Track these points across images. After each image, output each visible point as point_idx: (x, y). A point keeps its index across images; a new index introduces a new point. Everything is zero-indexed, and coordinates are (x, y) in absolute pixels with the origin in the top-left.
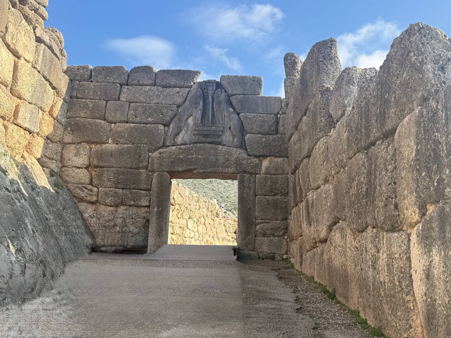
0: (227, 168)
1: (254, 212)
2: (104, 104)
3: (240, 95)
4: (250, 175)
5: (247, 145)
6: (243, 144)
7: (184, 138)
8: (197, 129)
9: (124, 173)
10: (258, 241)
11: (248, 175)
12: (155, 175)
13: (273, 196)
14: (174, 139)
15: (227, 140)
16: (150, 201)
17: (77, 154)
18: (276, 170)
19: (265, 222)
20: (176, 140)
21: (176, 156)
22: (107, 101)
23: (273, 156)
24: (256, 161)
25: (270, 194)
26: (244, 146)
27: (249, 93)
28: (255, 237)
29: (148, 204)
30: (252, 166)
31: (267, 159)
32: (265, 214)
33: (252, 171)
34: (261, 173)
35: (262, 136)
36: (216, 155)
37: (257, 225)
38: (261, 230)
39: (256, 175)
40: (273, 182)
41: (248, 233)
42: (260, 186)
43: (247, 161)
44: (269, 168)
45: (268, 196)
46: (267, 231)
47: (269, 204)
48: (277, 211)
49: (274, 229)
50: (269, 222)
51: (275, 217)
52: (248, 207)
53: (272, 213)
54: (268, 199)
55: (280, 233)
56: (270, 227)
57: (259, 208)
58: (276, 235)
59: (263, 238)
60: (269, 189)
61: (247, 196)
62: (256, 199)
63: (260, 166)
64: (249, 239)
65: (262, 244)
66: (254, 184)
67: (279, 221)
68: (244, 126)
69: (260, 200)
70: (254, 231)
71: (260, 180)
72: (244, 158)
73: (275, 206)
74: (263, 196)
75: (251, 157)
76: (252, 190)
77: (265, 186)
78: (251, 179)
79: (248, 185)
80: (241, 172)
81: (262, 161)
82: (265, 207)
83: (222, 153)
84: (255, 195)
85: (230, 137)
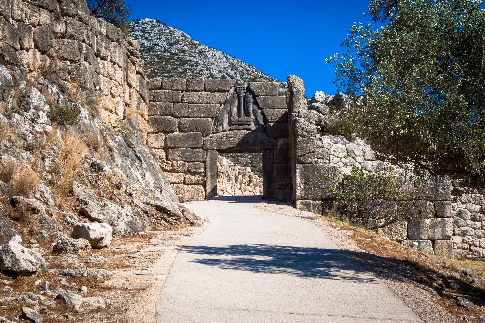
0: (255, 146)
1: (273, 174)
2: (172, 105)
3: (262, 96)
4: (270, 150)
6: (265, 129)
7: (226, 127)
8: (234, 120)
9: (187, 151)
10: (276, 192)
15: (255, 127)
16: (206, 169)
17: (157, 140)
18: (287, 146)
19: (280, 180)
20: (220, 128)
21: (221, 139)
22: (174, 103)
23: (285, 137)
24: (274, 140)
27: (268, 95)
28: (274, 190)
29: (204, 171)
30: (271, 144)
31: (281, 139)
32: (280, 175)
33: (271, 147)
34: (277, 149)
35: (278, 124)
36: (247, 137)
37: (275, 183)
38: (277, 185)
39: (274, 150)
40: (285, 154)
41: (270, 187)
42: (276, 157)
43: (268, 141)
44: (283, 145)
45: (282, 163)
46: (281, 186)
47: (282, 169)
48: (287, 173)
49: (286, 185)
50: (283, 180)
51: (287, 177)
52: (269, 171)
53: (285, 175)
54: (282, 166)
55: (290, 187)
56: (283, 183)
57: (276, 172)
58: (287, 189)
59: (279, 191)
60: (282, 159)
61: (269, 164)
62: (274, 166)
63: (276, 144)
64: (270, 191)
65: (279, 194)
66: (273, 156)
67: (289, 179)
68: (265, 118)
69: (277, 166)
70: (273, 186)
71: (277, 154)
72: (266, 139)
73: (286, 170)
74: (279, 163)
75: (271, 139)
76: (272, 160)
77: (280, 157)
78: (271, 153)
79: (269, 157)
80: (264, 148)
81: (278, 140)
82: (280, 171)
83: (251, 136)
84: (273, 163)
85: (256, 125)
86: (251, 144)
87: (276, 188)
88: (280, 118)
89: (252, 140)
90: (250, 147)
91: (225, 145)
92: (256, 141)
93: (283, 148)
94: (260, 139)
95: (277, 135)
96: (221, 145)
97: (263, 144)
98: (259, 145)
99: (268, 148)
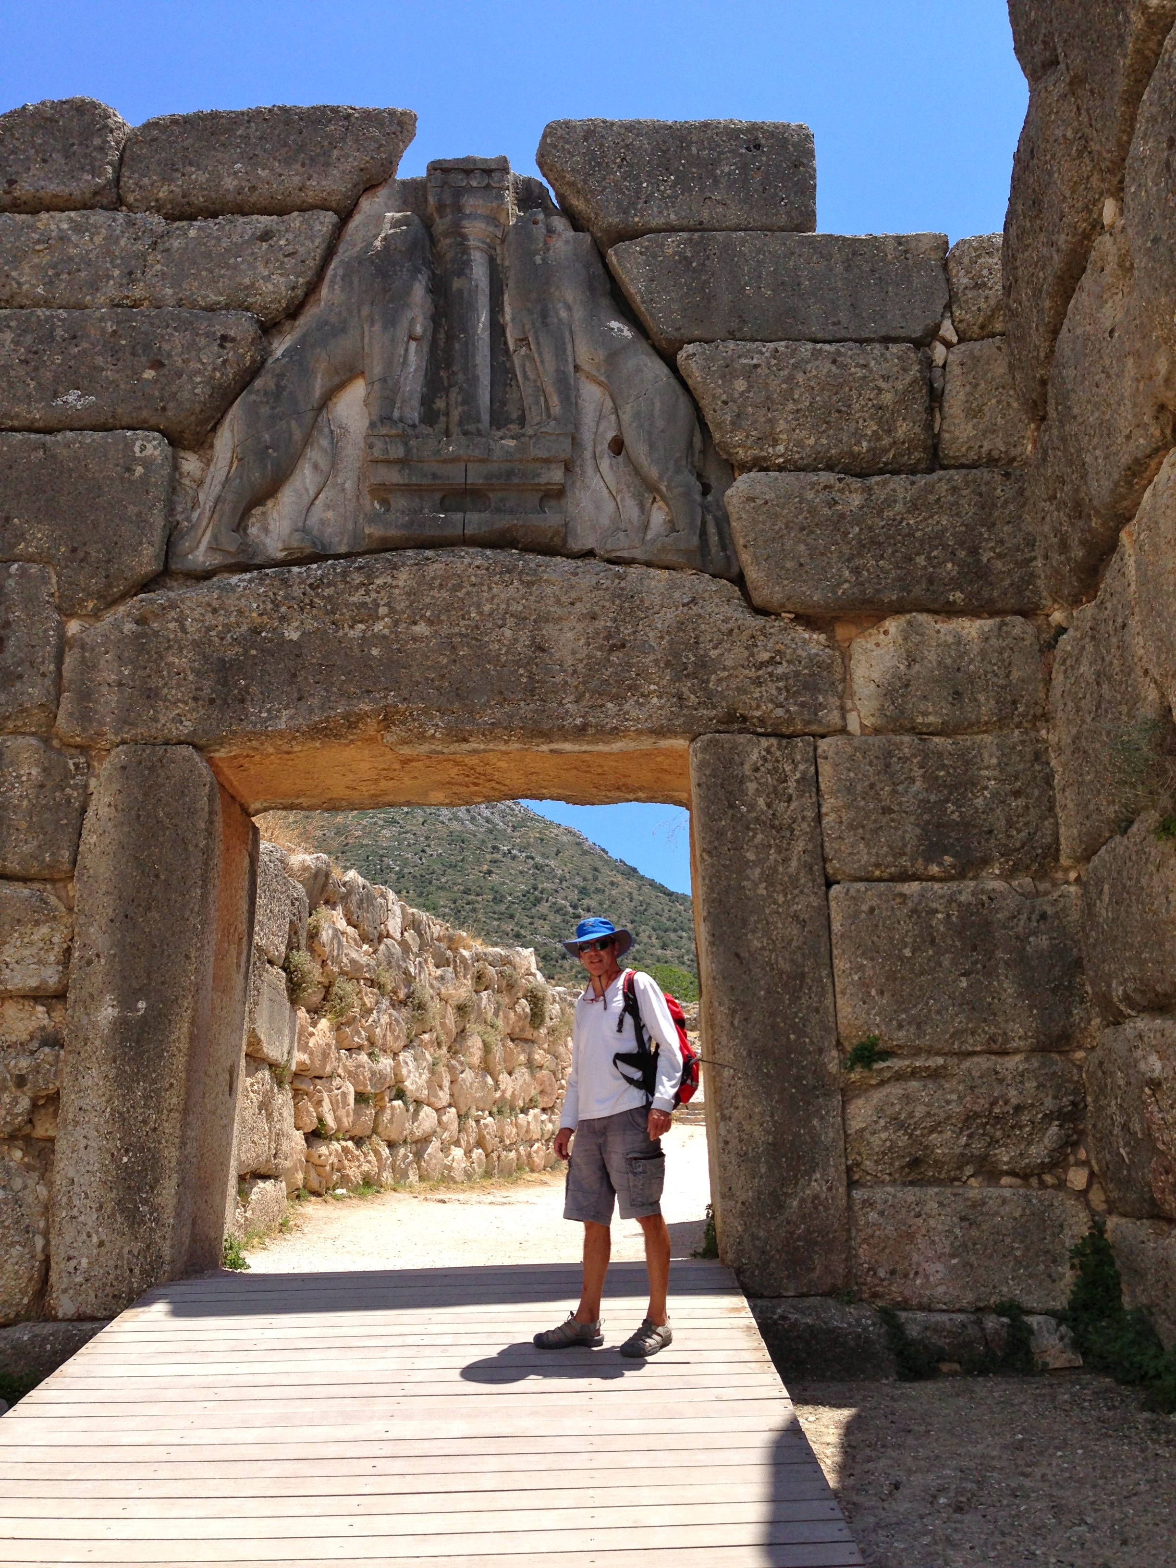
0: (614, 698)
1: (829, 1001)
3: (672, 229)
4: (773, 741)
5: (742, 541)
6: (714, 539)
7: (313, 520)
8: (397, 451)
10: (873, 1216)
11: (764, 742)
12: (105, 768)
13: (952, 878)
14: (240, 526)
15: (605, 521)
16: (68, 952)
18: (958, 695)
19: (914, 1073)
20: (253, 530)
21: (256, 631)
23: (928, 611)
24: (811, 645)
25: (934, 869)
26: (717, 554)
27: (733, 221)
28: (852, 1184)
29: (51, 977)
30: (784, 677)
31: (882, 630)
32: (905, 1011)
33: (788, 711)
34: (850, 728)
35: (840, 480)
36: (530, 614)
37: (858, 1096)
38: (886, 1128)
39: (815, 742)
40: (940, 782)
41: (799, 1156)
42: (852, 814)
43: (746, 648)
44: (907, 686)
45: (915, 878)
46: (934, 1135)
47: (929, 939)
48: (990, 983)
49: (987, 1123)
50: (944, 1067)
51: (983, 1030)
52: (777, 963)
53: (960, 1005)
54: (920, 903)
55: (1033, 1150)
56: (954, 1104)
57: (864, 972)
58: (1005, 1167)
59: (911, 1194)
60: (918, 831)
61: (771, 884)
62: (833, 904)
63: (838, 676)
64: (803, 1201)
65: (910, 1237)
66: (812, 803)
67: (1018, 1058)
68: (711, 427)
69: (865, 908)
70: (842, 1143)
71: (852, 775)
72: (729, 626)
73: (974, 948)
74: (880, 880)
75: (776, 624)
76: (800, 845)
77: (887, 810)
78: (788, 768)
79: (771, 812)
80: (711, 720)
81: (846, 645)
82: (901, 958)
83: (572, 604)
84: (821, 880)
85: (623, 499)
86: (573, 681)
87: (870, 1160)
88: (857, 429)
89: (583, 641)
90: (567, 712)
91: (299, 690)
92: (623, 646)
93: (920, 720)
94: (668, 633)
95: (839, 585)
96: (248, 693)
97: (696, 681)
98: (653, 687)
99: (758, 713)
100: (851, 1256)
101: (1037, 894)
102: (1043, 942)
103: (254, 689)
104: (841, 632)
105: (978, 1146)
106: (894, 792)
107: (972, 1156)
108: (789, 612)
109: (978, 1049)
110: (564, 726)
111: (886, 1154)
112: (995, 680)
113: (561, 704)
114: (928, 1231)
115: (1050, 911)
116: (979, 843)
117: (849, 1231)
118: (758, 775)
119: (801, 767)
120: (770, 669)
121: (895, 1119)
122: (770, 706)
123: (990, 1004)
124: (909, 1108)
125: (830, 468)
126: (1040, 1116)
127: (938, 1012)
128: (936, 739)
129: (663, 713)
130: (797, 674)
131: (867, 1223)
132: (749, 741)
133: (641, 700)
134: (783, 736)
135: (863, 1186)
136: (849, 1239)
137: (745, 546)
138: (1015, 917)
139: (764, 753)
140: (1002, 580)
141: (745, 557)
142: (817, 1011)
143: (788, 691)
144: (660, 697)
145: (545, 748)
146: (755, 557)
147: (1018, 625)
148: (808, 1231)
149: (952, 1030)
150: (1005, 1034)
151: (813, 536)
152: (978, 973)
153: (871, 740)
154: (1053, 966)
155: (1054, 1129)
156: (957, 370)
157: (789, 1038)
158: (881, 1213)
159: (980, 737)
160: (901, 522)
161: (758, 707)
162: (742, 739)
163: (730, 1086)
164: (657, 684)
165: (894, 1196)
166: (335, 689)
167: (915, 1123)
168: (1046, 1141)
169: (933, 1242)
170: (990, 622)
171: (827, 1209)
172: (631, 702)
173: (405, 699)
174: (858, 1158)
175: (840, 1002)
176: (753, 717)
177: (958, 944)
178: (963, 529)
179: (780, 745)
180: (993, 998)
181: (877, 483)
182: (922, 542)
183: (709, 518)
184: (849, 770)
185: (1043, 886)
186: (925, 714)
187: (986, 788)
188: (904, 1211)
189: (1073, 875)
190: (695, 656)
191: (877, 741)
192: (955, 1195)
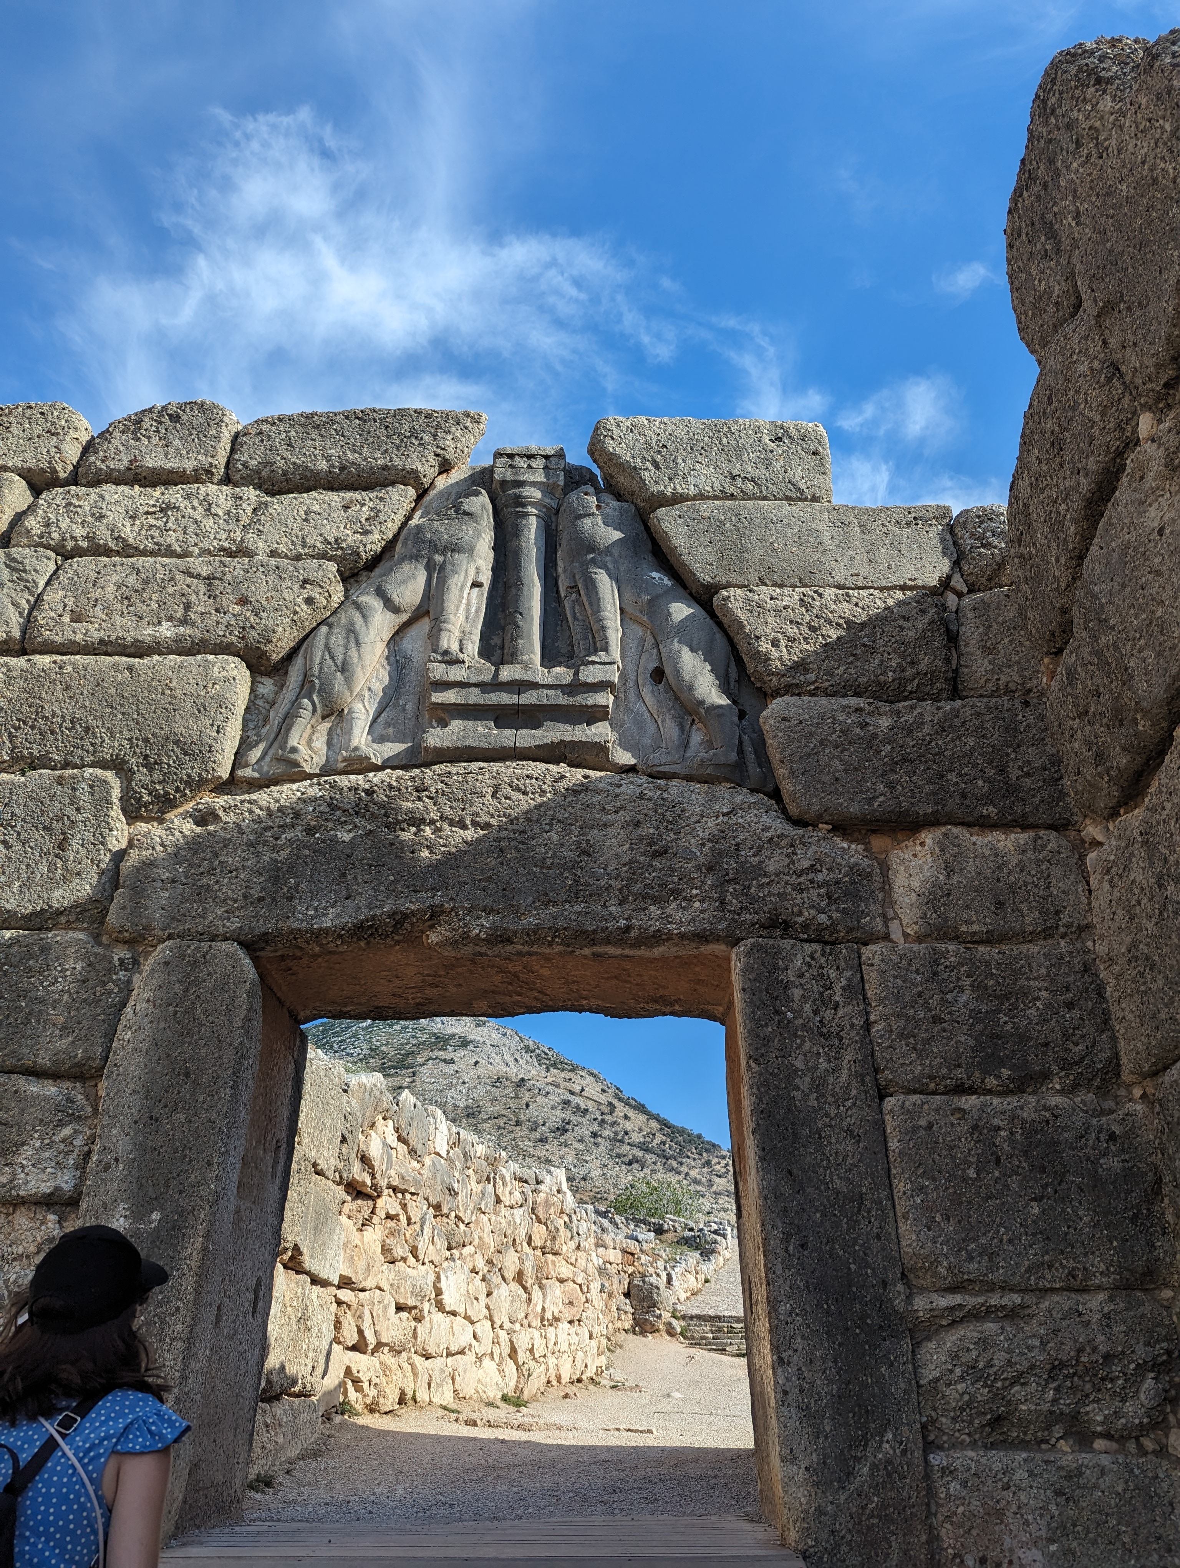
1: (889, 1227)
4: (817, 947)
5: (777, 758)
6: (751, 757)
8: (454, 674)
11: (809, 948)
12: (150, 961)
13: (1011, 1093)
15: (647, 741)
18: (1000, 905)
23: (962, 824)
24: (850, 853)
25: (991, 1082)
26: (753, 769)
30: (826, 884)
31: (918, 842)
32: (975, 1240)
33: (830, 917)
34: (893, 936)
35: (869, 703)
36: (577, 821)
37: (928, 1338)
38: (962, 1378)
39: (859, 949)
40: (990, 991)
41: (867, 1412)
42: (901, 1023)
43: (788, 856)
44: (948, 895)
45: (971, 1091)
46: (1017, 1388)
47: (993, 1158)
48: (1063, 1210)
49: (1075, 1374)
50: (1023, 1307)
51: (1061, 1264)
52: (832, 1181)
53: (1034, 1235)
54: (980, 1119)
55: (1128, 1407)
56: (1037, 1350)
57: (927, 1194)
58: (1099, 1429)
59: (997, 1459)
60: (972, 1043)
61: (821, 1095)
62: (888, 1118)
63: (878, 885)
64: (874, 1467)
65: (1000, 1514)
66: (860, 1011)
67: (1101, 1296)
68: (746, 659)
69: (923, 1122)
70: (914, 1396)
71: (899, 982)
72: (769, 834)
73: (1043, 1170)
74: (934, 1093)
75: (815, 834)
76: (850, 1055)
77: (937, 1020)
78: (833, 974)
79: (818, 1019)
80: (753, 925)
81: (883, 856)
82: (965, 1179)
83: (616, 812)
84: (873, 1092)
85: (663, 721)
86: (616, 884)
87: (946, 1416)
88: (882, 661)
89: (627, 846)
90: (611, 914)
91: (347, 889)
92: (666, 852)
93: (964, 928)
94: (709, 840)
95: (874, 798)
96: (297, 891)
97: (737, 887)
98: (695, 892)
99: (800, 920)
100: (934, 1538)
101: (1103, 1113)
102: (1113, 1164)
103: (303, 886)
104: (878, 842)
105: (1066, 1403)
106: (943, 1001)
107: (1062, 1414)
108: (826, 823)
109: (1058, 1286)
110: (607, 928)
111: (965, 1410)
112: (1036, 891)
113: (604, 906)
114: (1019, 1508)
115: (1117, 1129)
116: (1037, 1056)
117: (928, 1505)
118: (803, 981)
119: (848, 974)
120: (811, 876)
121: (973, 1368)
122: (813, 912)
123: (1066, 1234)
124: (987, 1356)
125: (857, 694)
126: (1132, 1366)
127: (1010, 1241)
128: (981, 949)
129: (706, 916)
130: (837, 882)
131: (949, 1495)
132: (793, 946)
133: (683, 904)
134: (827, 943)
135: (940, 1448)
136: (930, 1514)
137: (782, 761)
138: (1082, 1137)
139: (808, 959)
140: (1034, 796)
141: (781, 772)
142: (878, 1237)
143: (829, 898)
144: (702, 901)
145: (587, 951)
146: (791, 770)
147: (1052, 840)
148: (883, 1506)
149: (1027, 1263)
150: (1085, 1269)
151: (846, 753)
152: (1049, 1198)
153: (916, 947)
154: (1128, 1192)
155: (1149, 1383)
156: (971, 614)
157: (849, 1269)
158: (964, 1484)
159: (1026, 946)
160: (930, 743)
161: (800, 914)
162: (786, 944)
163: (787, 1323)
164: (700, 888)
165: (978, 1461)
166: (383, 888)
167: (995, 1373)
168: (1142, 1397)
169: (1027, 1523)
170: (1024, 836)
171: (902, 1477)
172: (674, 905)
173: (452, 899)
174: (933, 1414)
175: (902, 1228)
176: (796, 923)
177: (1024, 1164)
178: (990, 749)
179: (823, 950)
180: (1069, 1227)
181: (905, 707)
182: (951, 759)
183: (745, 737)
184: (896, 977)
185: (1110, 1104)
186: (969, 923)
187: (1038, 999)
188: (990, 1482)
189: (1137, 1092)
190: (736, 862)
191: (921, 948)
192: (1046, 1462)
